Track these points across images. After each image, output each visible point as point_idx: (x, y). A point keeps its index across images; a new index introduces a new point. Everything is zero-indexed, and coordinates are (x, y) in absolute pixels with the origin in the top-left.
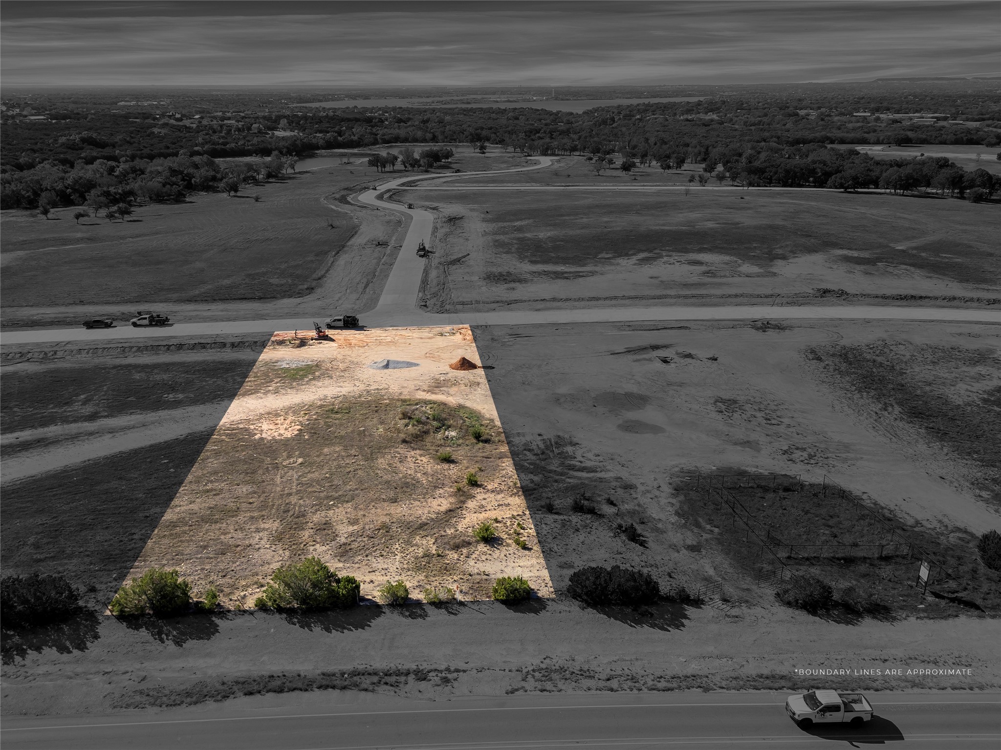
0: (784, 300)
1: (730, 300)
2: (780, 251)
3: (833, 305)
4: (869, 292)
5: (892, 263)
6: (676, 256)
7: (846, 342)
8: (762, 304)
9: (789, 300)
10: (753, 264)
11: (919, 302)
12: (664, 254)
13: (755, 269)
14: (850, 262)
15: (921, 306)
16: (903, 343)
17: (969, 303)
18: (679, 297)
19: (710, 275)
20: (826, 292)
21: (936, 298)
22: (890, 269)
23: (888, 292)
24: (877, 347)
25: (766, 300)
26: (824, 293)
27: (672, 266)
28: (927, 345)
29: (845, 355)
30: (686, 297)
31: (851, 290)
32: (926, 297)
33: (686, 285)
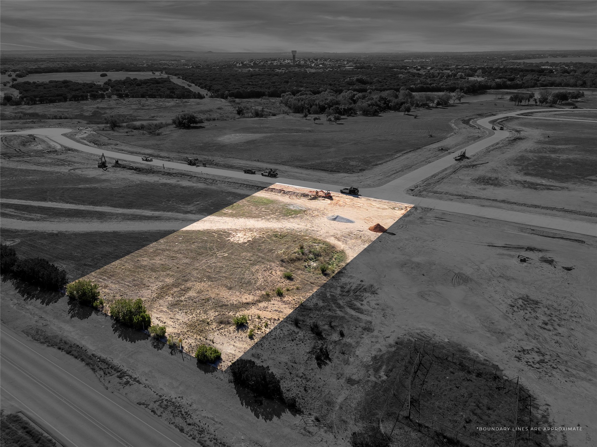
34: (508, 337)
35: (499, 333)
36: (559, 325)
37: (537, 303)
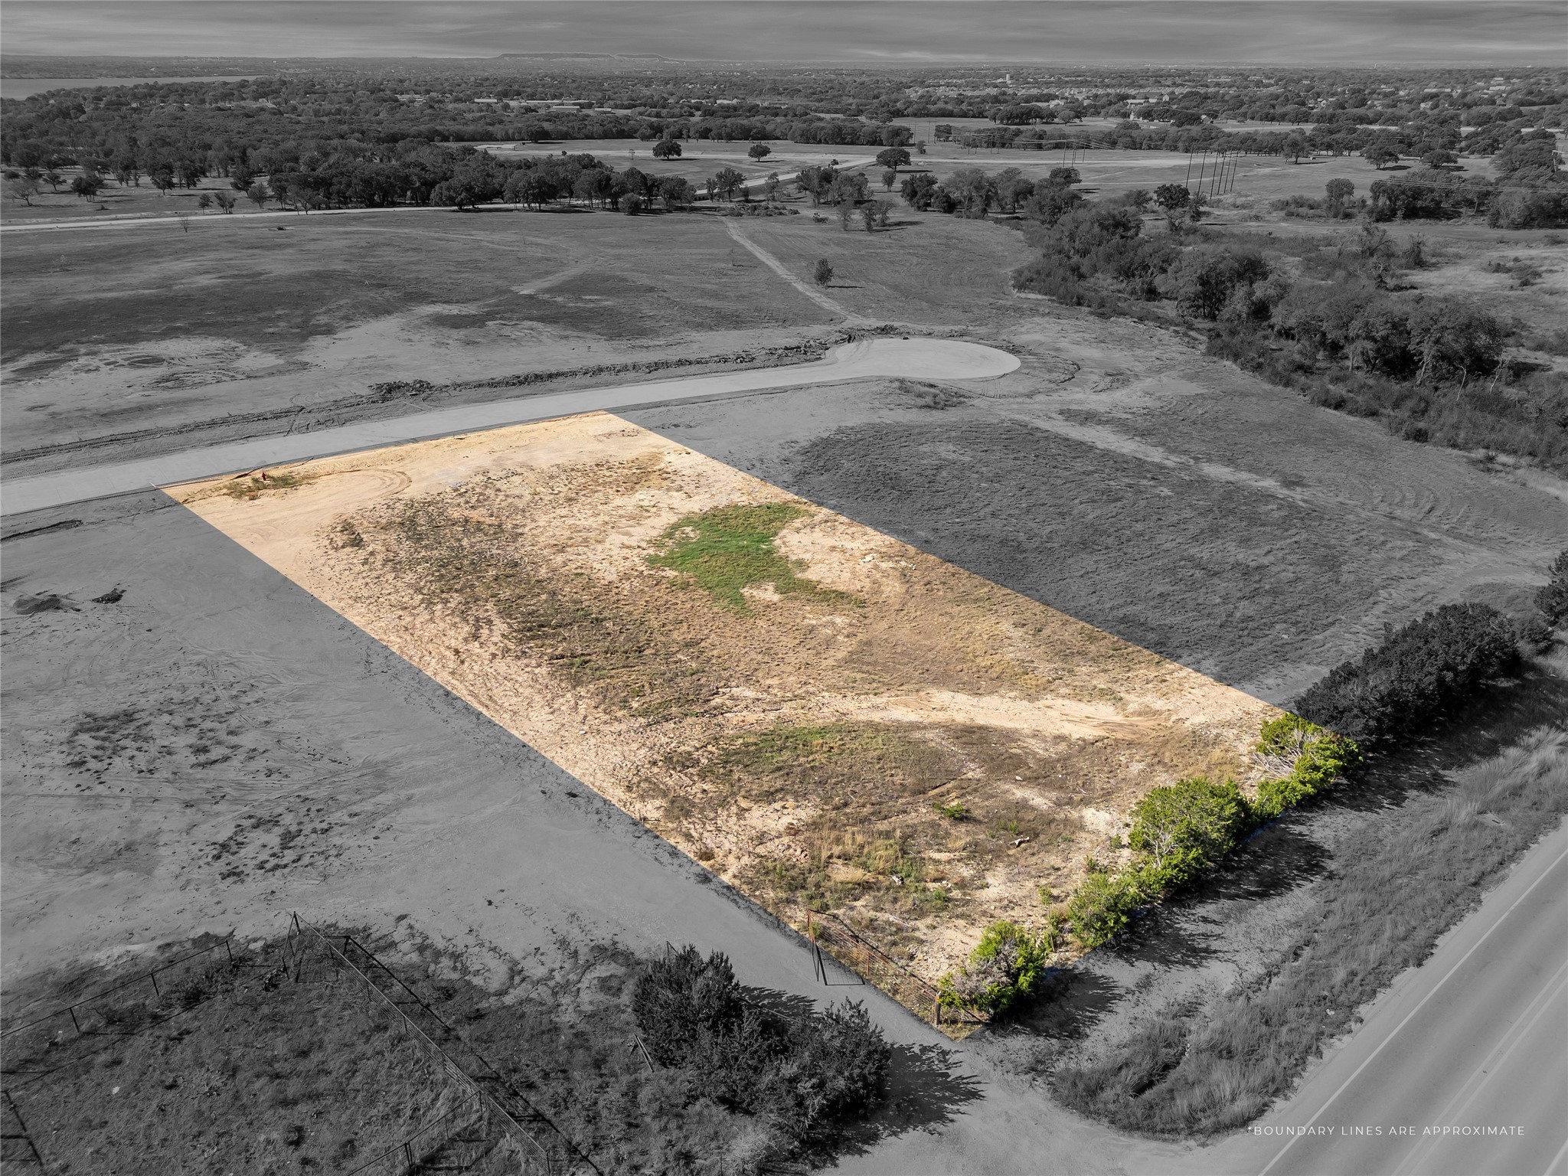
0: (312, 419)
1: (198, 434)
2: (323, 319)
3: (405, 413)
4: (467, 378)
5: (510, 319)
6: (108, 352)
7: (415, 492)
8: (267, 434)
9: (321, 416)
10: (266, 351)
11: (549, 384)
12: (83, 350)
13: (270, 360)
14: (443, 325)
15: (552, 391)
16: (519, 470)
17: (622, 374)
18: (78, 446)
19: (169, 384)
20: (390, 390)
21: (574, 374)
22: (506, 331)
23: (498, 374)
24: (473, 489)
25: (274, 423)
26: (389, 391)
27: (92, 375)
28: (558, 466)
29: (412, 520)
30: (94, 444)
31: (436, 380)
32: (558, 375)
33: (107, 416)
34: (155, 845)
35: (119, 853)
36: (231, 733)
37: (128, 717)
